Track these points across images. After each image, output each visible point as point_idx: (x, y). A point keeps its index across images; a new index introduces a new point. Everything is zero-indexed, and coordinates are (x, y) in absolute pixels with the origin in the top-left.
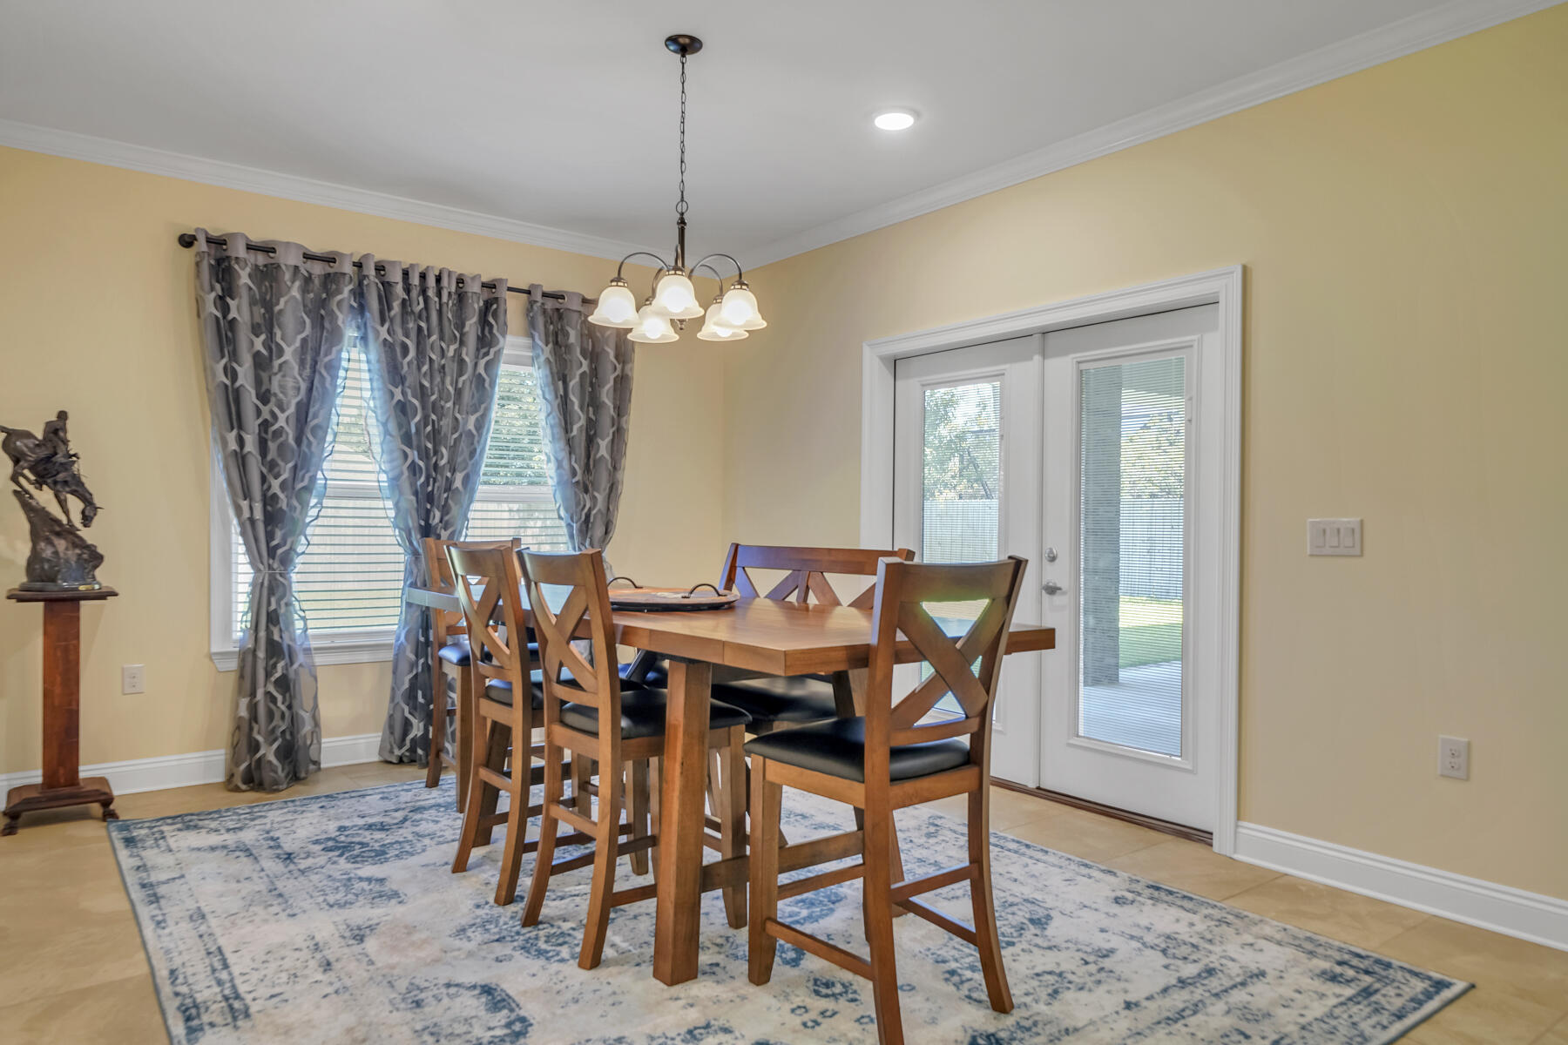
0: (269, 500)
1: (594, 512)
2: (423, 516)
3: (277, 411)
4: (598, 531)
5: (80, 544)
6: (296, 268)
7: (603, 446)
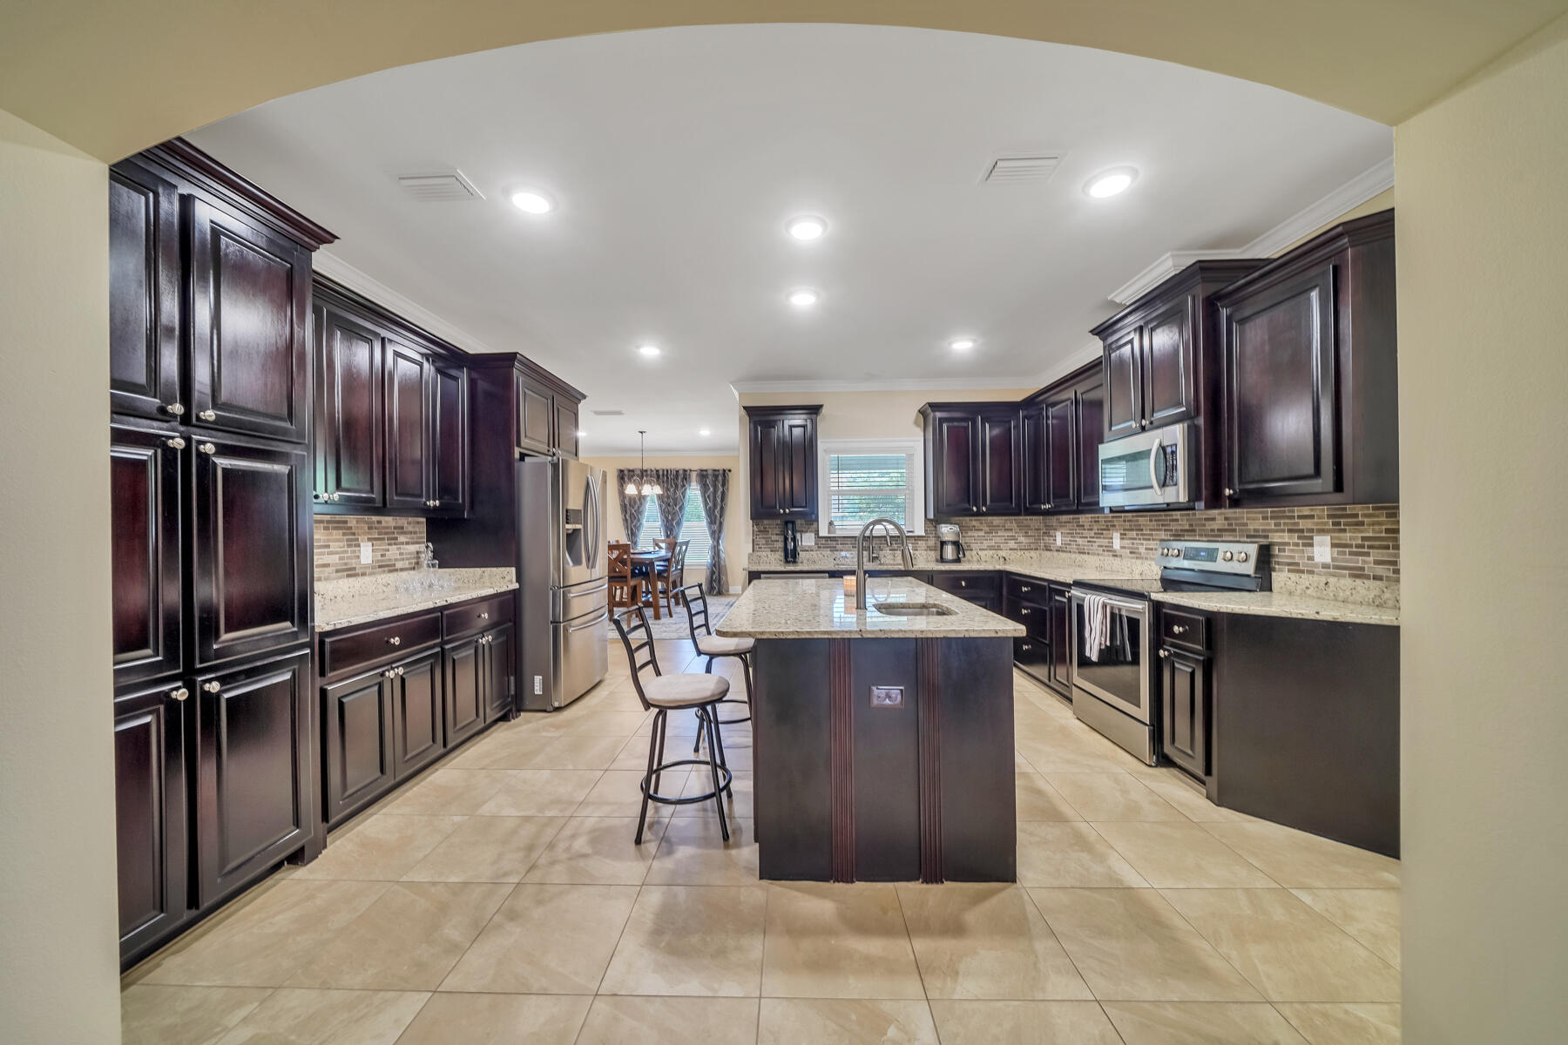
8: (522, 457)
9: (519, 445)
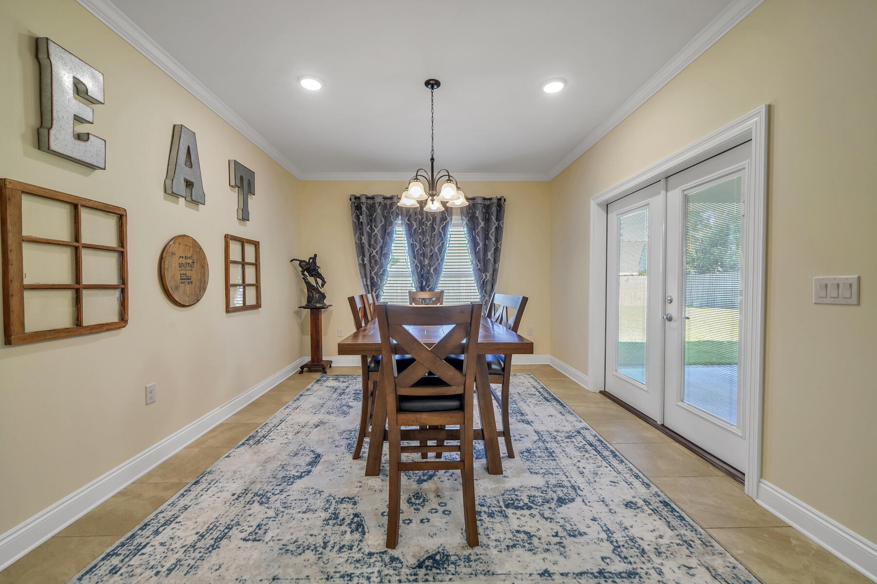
0: (372, 278)
1: (486, 280)
2: (421, 282)
3: (373, 250)
4: (489, 288)
5: (320, 292)
6: (380, 202)
7: (490, 255)
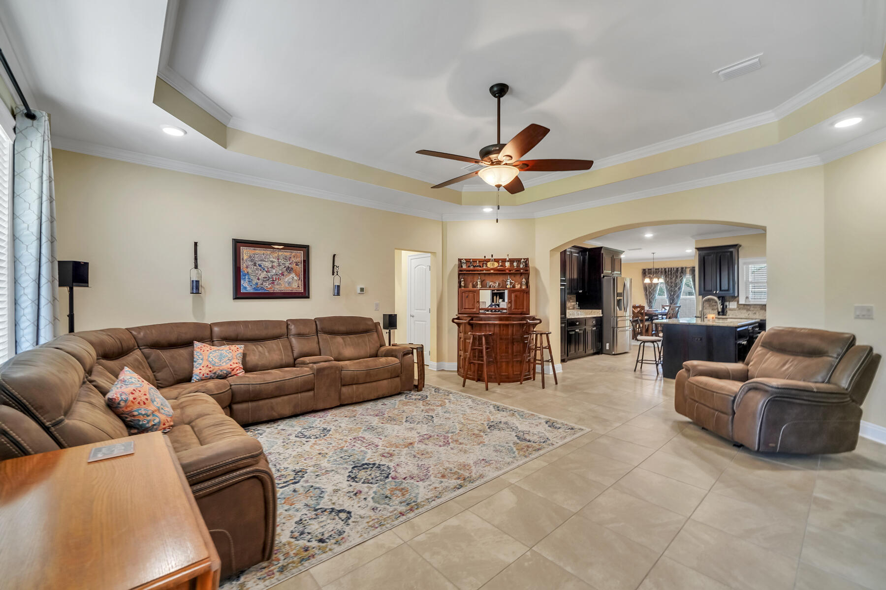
8: (604, 276)
9: (603, 273)
